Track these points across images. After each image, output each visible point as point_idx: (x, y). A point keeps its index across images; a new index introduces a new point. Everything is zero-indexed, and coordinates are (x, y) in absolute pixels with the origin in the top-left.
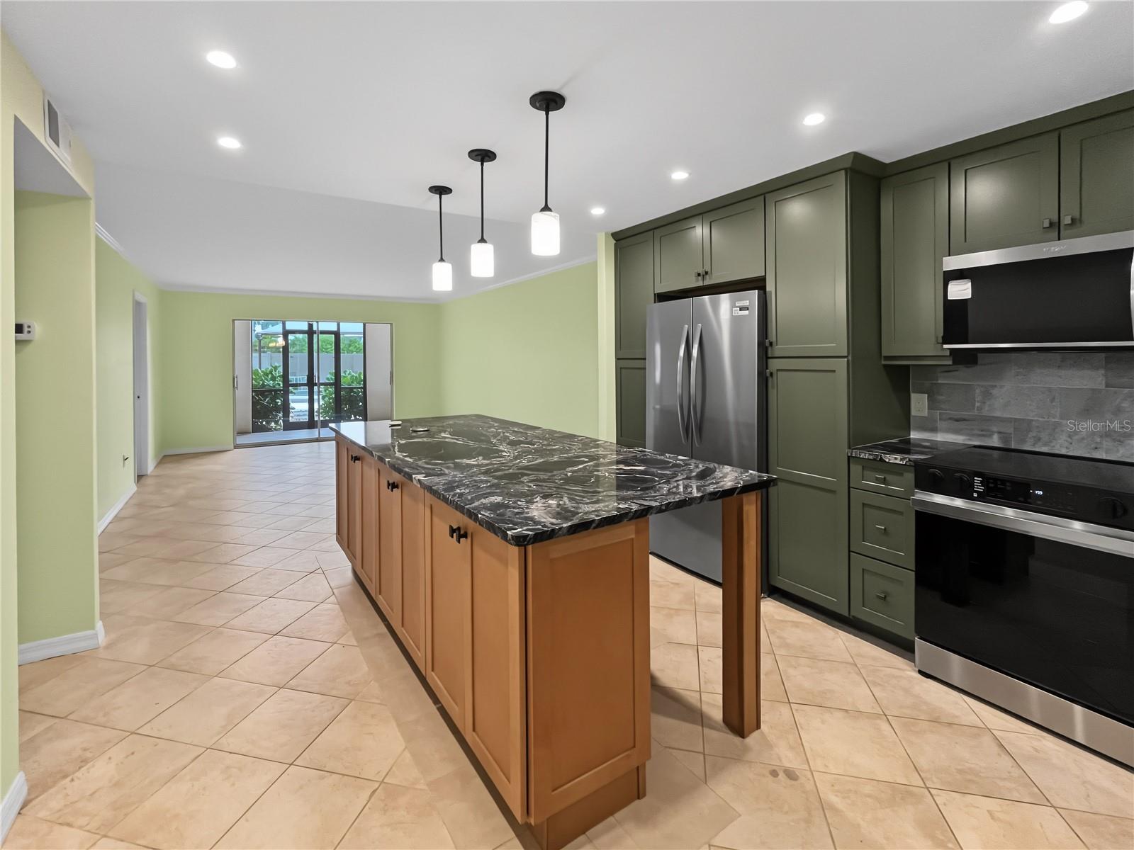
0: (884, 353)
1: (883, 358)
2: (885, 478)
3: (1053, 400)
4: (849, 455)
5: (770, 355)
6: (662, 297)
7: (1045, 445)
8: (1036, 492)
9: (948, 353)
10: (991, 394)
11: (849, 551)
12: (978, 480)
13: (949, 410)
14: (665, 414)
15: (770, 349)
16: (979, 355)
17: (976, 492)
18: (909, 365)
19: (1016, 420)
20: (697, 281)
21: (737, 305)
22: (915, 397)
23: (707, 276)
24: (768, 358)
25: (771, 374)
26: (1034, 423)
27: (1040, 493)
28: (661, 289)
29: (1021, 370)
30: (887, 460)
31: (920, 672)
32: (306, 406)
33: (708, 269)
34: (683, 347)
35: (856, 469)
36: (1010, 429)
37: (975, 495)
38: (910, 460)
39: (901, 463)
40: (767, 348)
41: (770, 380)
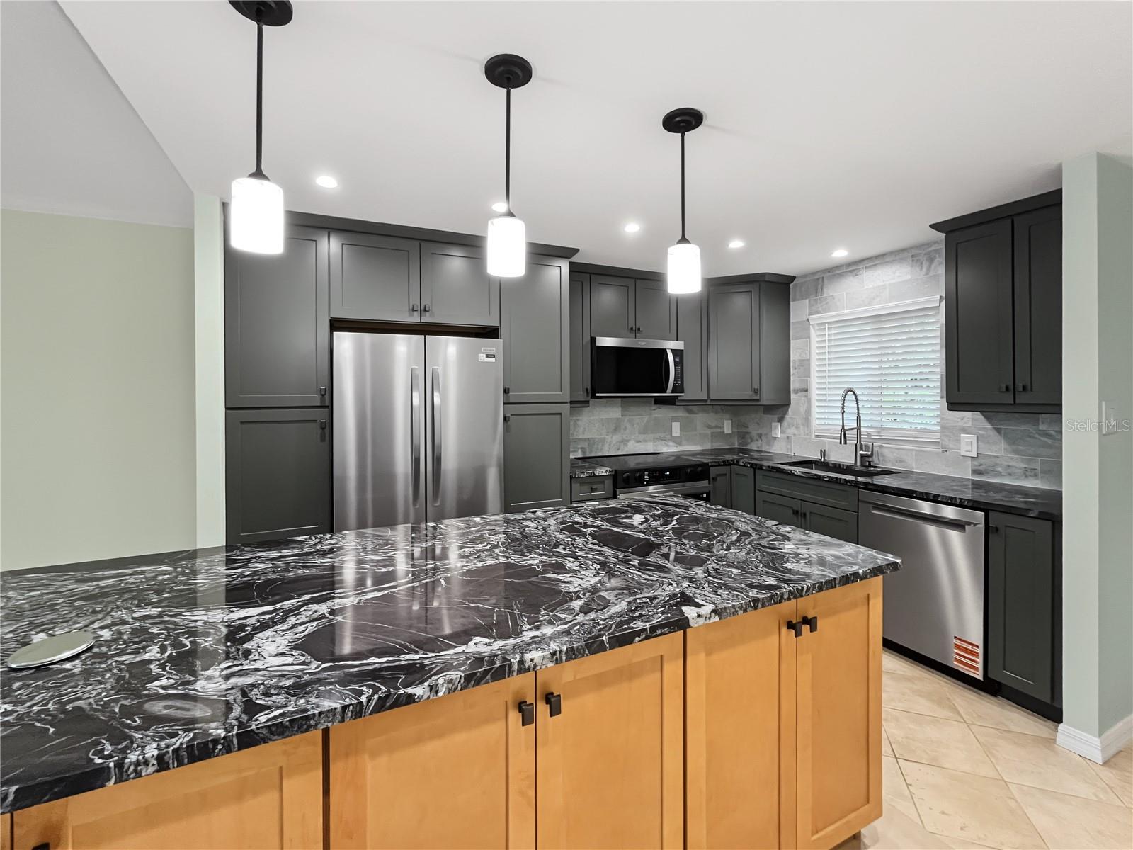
2: (594, 488)
4: (573, 477)
5: (505, 402)
12: (646, 473)
17: (645, 481)
21: (483, 351)
23: (427, 313)
25: (506, 419)
27: (668, 473)
28: (345, 314)
30: (598, 475)
33: (428, 305)
35: (576, 486)
39: (605, 474)
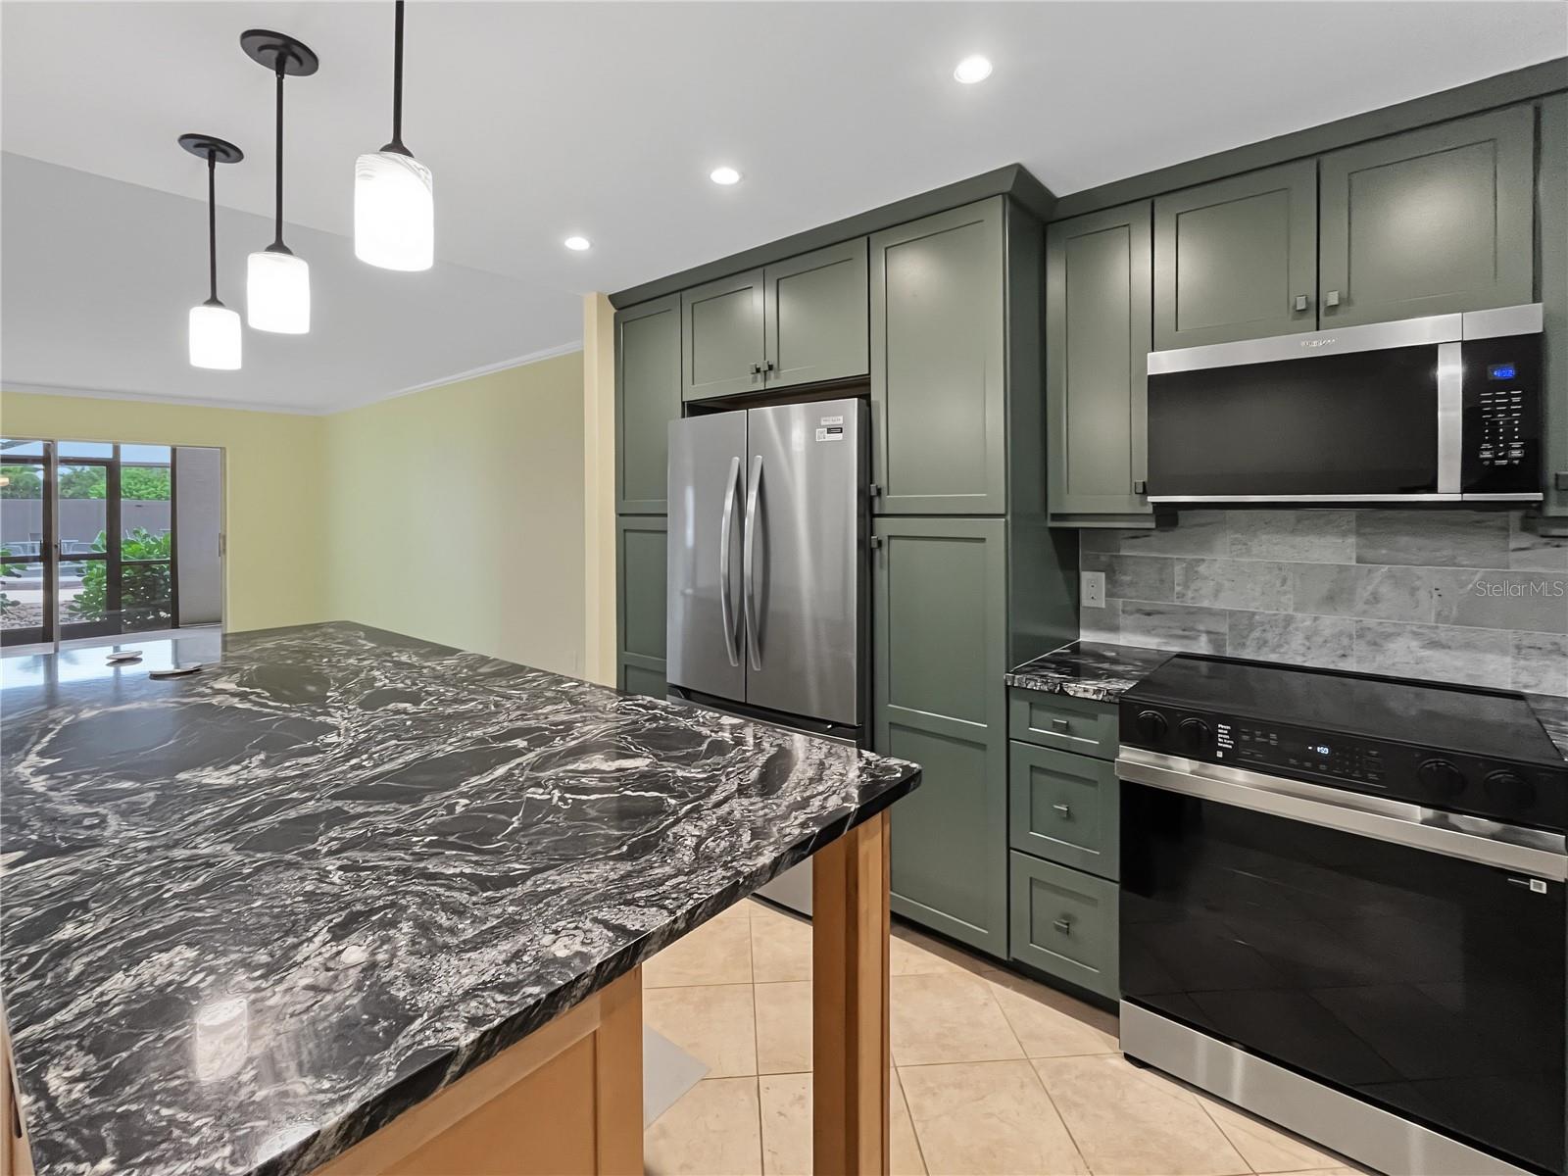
0: (1052, 510)
1: (1049, 517)
2: (1067, 724)
3: (1284, 581)
4: (1009, 684)
5: (876, 511)
6: (695, 408)
7: (1273, 651)
8: (1319, 749)
9: (1149, 510)
10: (1196, 572)
11: (1009, 848)
12: (1223, 729)
13: (1137, 597)
14: (701, 604)
15: (877, 501)
16: (1181, 513)
17: (1221, 749)
18: (1078, 528)
19: (1232, 613)
20: (755, 380)
21: (823, 423)
22: (1086, 577)
23: (772, 374)
24: (873, 516)
25: (880, 543)
26: (1257, 617)
27: (1324, 750)
28: (694, 394)
29: (1238, 536)
30: (1071, 693)
31: (1128, 1057)
32: (37, 597)
33: (773, 360)
34: (731, 494)
35: (1019, 707)
36: (1223, 628)
37: (1220, 754)
38: (1108, 693)
39: (1094, 697)
40: (871, 499)
41: (877, 553)
